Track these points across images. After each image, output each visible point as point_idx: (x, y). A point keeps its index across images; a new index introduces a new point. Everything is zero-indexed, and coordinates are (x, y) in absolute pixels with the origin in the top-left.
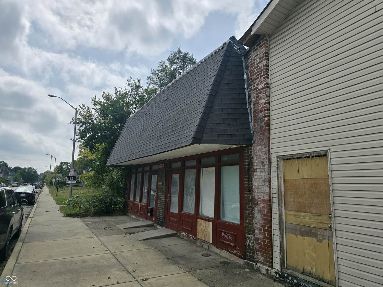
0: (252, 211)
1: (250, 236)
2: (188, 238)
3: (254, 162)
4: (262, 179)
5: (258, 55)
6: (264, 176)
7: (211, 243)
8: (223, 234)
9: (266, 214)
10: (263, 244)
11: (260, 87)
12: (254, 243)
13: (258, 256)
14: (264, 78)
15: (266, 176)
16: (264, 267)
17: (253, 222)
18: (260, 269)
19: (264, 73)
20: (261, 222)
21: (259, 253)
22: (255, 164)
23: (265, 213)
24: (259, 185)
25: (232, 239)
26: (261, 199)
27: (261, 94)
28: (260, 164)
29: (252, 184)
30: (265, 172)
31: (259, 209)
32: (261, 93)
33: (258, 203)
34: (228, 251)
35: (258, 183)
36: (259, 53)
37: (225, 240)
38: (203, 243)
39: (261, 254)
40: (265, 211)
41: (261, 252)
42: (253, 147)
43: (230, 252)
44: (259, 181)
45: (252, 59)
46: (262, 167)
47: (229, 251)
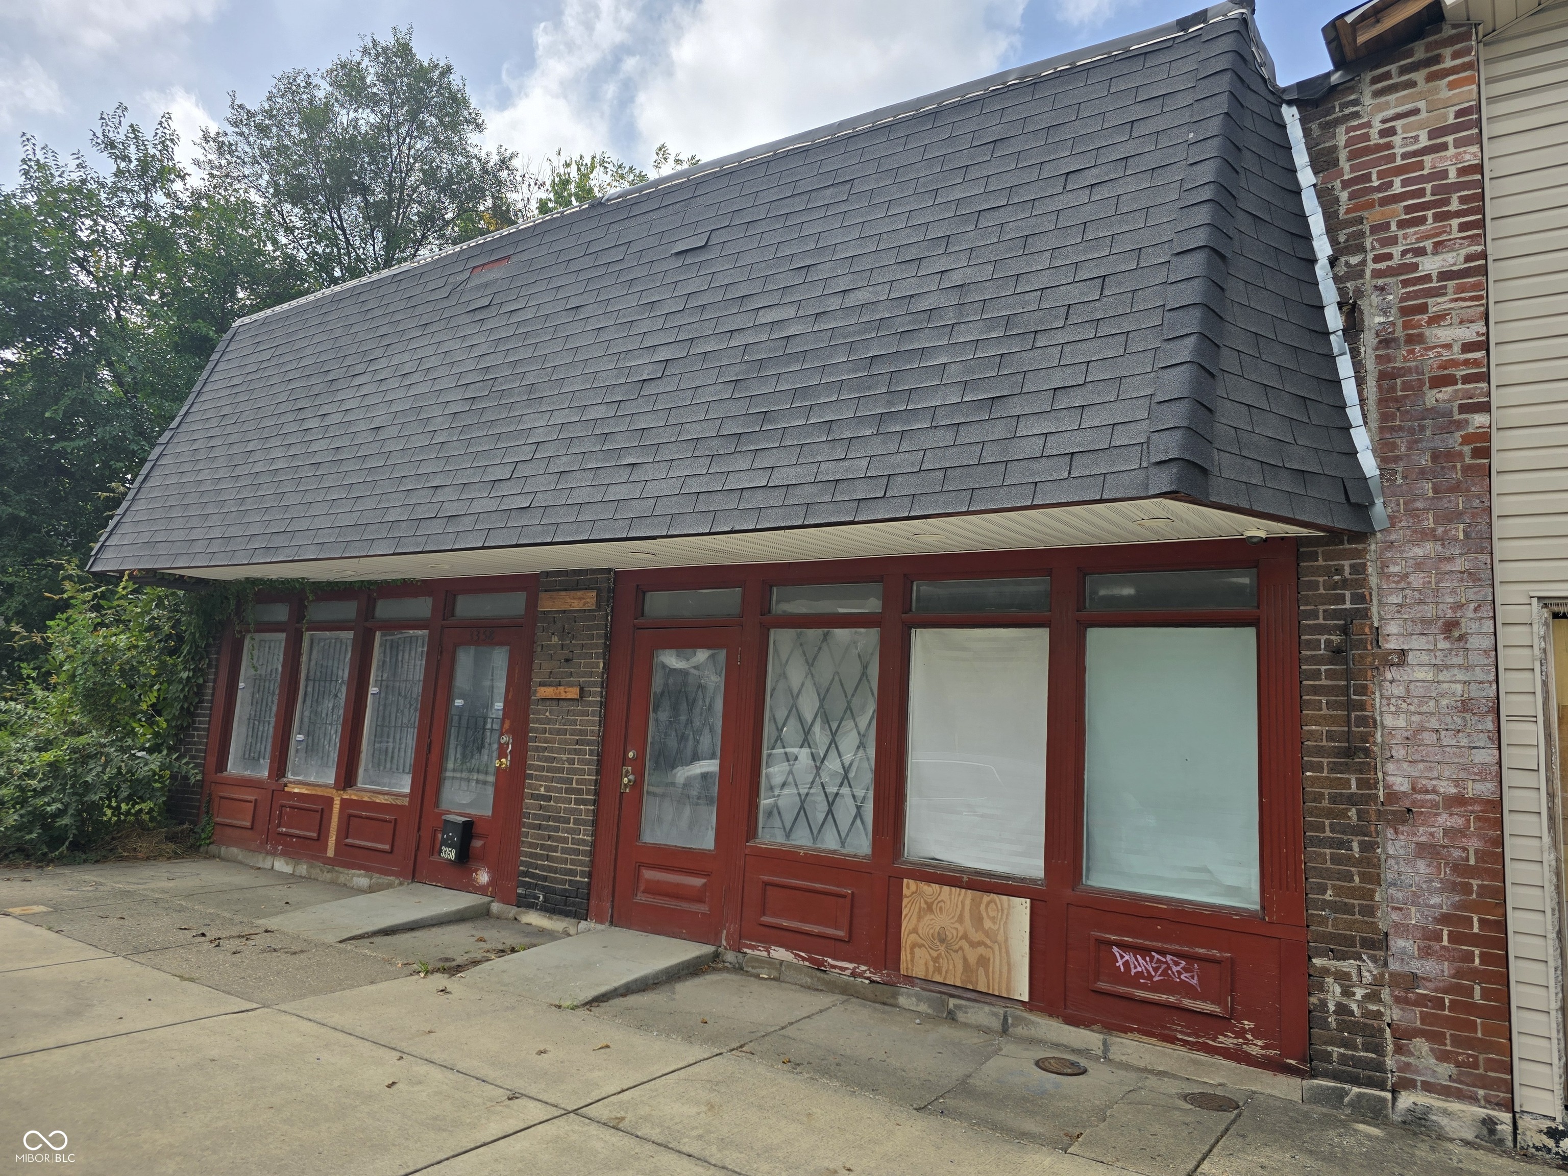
0: (1368, 847)
1: (1352, 966)
2: (819, 974)
3: (1381, 619)
4: (1444, 702)
5: (1416, 111)
6: (1459, 687)
7: (1026, 998)
8: (1122, 958)
9: (1472, 862)
10: (1451, 1001)
11: (1430, 265)
12: (1380, 1000)
13: (1411, 1060)
14: (1463, 227)
15: (1473, 686)
16: (1455, 1106)
17: (1372, 899)
18: (1434, 1118)
19: (1462, 200)
20: (1435, 900)
21: (1421, 1045)
22: (1393, 628)
23: (1467, 859)
24: (1423, 729)
25: (1194, 982)
26: (1434, 791)
27: (1439, 300)
28: (1436, 631)
29: (1370, 722)
30: (1468, 668)
31: (1423, 839)
32: (1445, 294)
33: (1409, 810)
34: (1172, 1040)
35: (1416, 718)
36: (1422, 105)
37: (1144, 987)
38: (952, 1002)
39: (1432, 1050)
40: (1465, 849)
41: (1434, 1037)
42: (1373, 547)
43: (1185, 1043)
44: (1424, 709)
45: (1368, 125)
46: (1443, 644)
47: (1179, 1036)
